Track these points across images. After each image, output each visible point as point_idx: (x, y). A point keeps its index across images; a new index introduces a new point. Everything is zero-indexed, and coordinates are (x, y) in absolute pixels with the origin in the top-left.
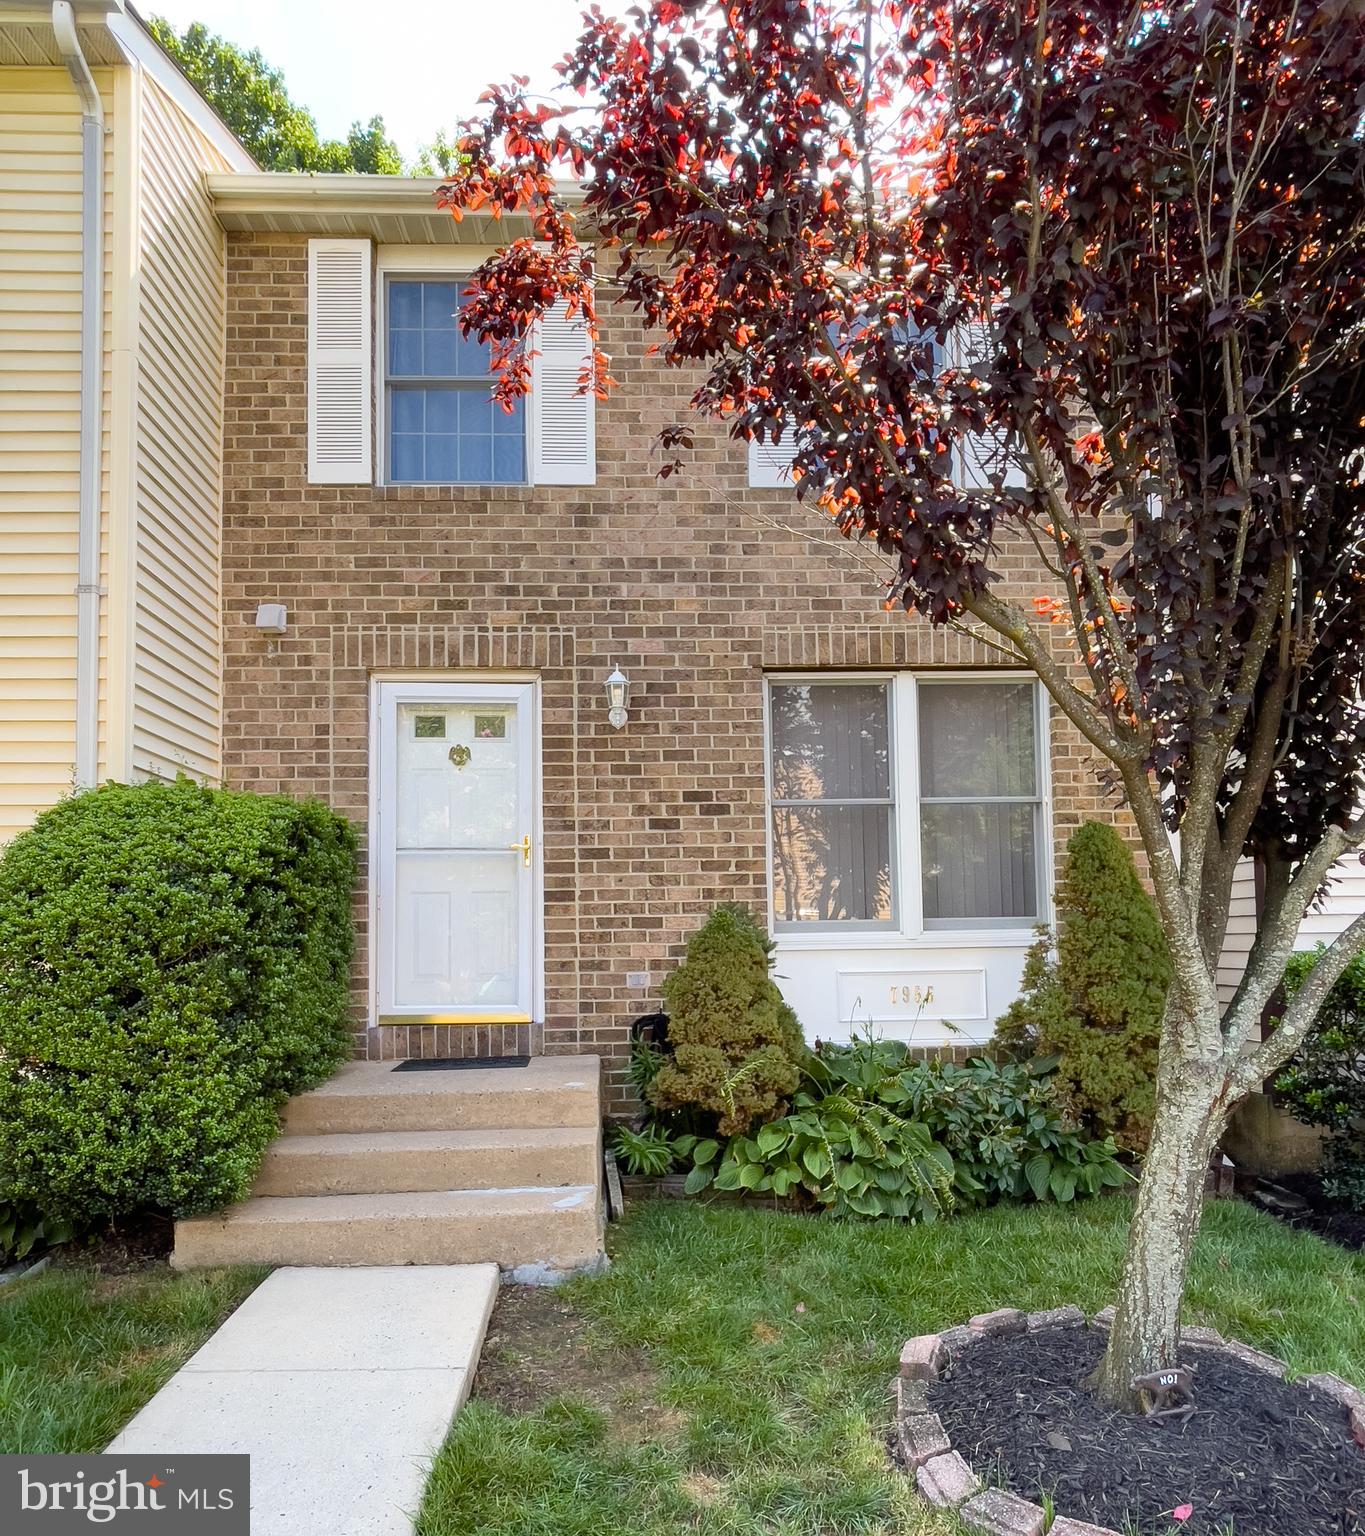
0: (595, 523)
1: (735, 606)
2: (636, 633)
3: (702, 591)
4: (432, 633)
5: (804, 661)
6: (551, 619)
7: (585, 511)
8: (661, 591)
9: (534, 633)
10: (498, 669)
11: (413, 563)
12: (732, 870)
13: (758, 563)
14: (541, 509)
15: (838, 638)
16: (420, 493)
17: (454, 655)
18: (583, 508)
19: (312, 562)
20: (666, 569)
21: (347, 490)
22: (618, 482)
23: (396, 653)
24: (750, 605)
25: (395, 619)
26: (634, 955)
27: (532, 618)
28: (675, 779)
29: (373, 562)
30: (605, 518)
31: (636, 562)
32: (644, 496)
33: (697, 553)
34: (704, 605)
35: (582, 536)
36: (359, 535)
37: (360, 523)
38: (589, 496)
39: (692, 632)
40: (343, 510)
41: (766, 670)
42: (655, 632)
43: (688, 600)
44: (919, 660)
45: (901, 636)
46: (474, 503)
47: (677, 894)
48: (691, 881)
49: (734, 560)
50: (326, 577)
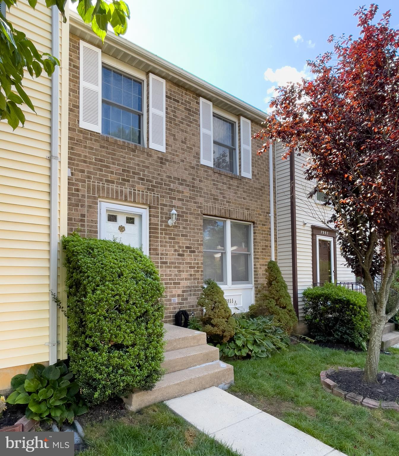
0: (165, 164)
1: (197, 195)
2: (175, 199)
3: (190, 190)
4: (119, 188)
5: (211, 213)
6: (153, 190)
7: (162, 160)
8: (181, 188)
9: (148, 194)
10: (139, 203)
11: (114, 164)
12: (196, 269)
13: (202, 185)
14: (151, 156)
15: (218, 208)
16: (116, 141)
17: (126, 197)
18: (162, 159)
19: (80, 155)
20: (182, 182)
21: (92, 133)
22: (170, 153)
23: (108, 193)
24: (200, 196)
25: (107, 181)
26: (174, 293)
27: (148, 189)
28: (183, 242)
29: (101, 161)
30: (167, 163)
31: (175, 178)
32: (177, 159)
33: (189, 179)
34: (190, 194)
35: (161, 167)
36: (96, 150)
37: (96, 146)
38: (163, 156)
39: (187, 201)
40: (91, 140)
41: (204, 214)
42: (180, 200)
43: (187, 192)
44: (233, 217)
45: (230, 210)
46: (132, 149)
47: (184, 275)
48: (187, 271)
49: (197, 182)
50: (85, 162)
